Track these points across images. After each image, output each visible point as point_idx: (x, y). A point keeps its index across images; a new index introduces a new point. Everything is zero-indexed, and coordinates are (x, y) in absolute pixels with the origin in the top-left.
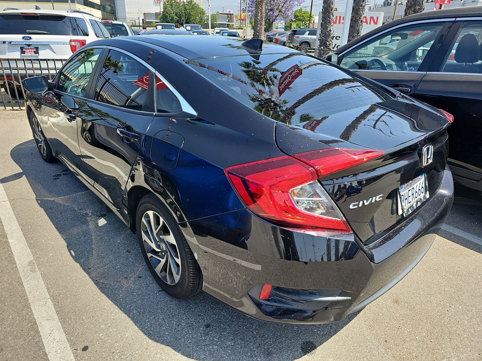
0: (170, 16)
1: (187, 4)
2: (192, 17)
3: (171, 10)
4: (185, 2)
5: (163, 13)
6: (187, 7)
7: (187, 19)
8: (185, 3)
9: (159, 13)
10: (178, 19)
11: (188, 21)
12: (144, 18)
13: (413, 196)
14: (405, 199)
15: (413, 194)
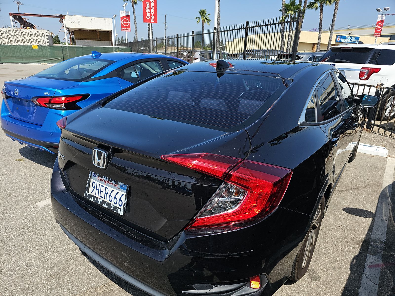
13: (106, 194)
14: (97, 189)
15: (107, 194)
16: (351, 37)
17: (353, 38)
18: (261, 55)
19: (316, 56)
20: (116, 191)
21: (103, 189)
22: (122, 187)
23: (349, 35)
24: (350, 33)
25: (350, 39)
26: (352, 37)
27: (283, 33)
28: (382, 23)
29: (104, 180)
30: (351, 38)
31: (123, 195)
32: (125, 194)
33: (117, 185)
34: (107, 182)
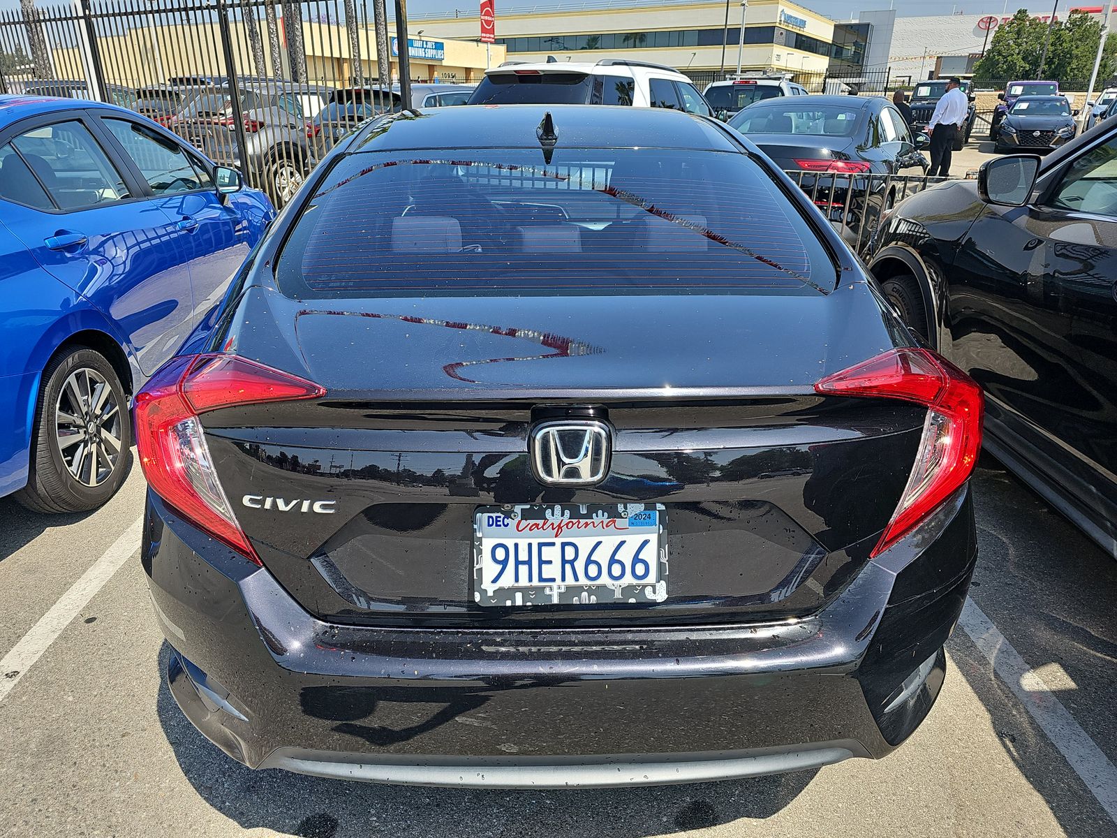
0: (1005, 62)
1: (1068, 28)
2: (1075, 61)
3: (1014, 46)
4: (1065, 22)
5: (989, 54)
6: (1067, 35)
7: (1056, 68)
8: (1063, 25)
9: (979, 54)
10: (1027, 69)
11: (1057, 73)
12: (933, 70)
13: (568, 567)
14: (518, 563)
15: (572, 562)
16: (425, 43)
17: (429, 45)
18: (272, 92)
19: (439, 94)
20: (610, 542)
21: (552, 554)
22: (636, 521)
23: (418, 38)
24: (419, 33)
25: (423, 47)
26: (427, 42)
27: (252, 25)
28: (492, 7)
29: (553, 524)
30: (425, 46)
31: (646, 542)
32: (654, 538)
33: (614, 522)
34: (567, 524)
